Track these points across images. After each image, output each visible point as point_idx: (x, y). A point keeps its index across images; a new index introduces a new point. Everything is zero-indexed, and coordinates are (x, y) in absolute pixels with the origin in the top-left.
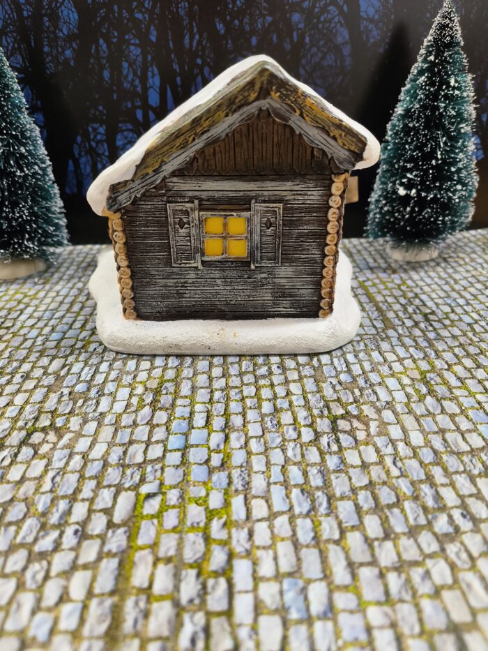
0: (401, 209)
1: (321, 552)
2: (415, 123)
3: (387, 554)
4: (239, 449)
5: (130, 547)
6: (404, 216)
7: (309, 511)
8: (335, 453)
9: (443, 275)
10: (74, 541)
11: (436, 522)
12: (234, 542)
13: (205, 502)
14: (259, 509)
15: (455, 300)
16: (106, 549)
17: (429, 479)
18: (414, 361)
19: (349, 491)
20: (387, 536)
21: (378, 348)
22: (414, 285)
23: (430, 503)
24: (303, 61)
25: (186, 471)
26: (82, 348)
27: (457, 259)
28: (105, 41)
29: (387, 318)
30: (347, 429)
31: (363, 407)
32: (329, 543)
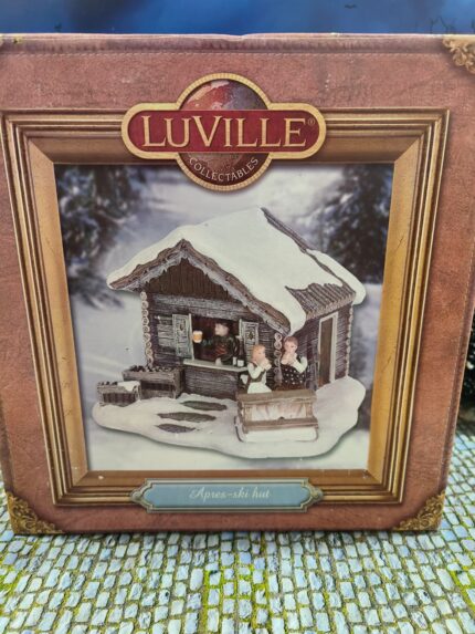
1: (329, 615)
3: (372, 618)
5: (203, 606)
7: (321, 588)
8: (339, 547)
10: (166, 601)
11: (406, 598)
12: (271, 606)
13: (250, 578)
14: (287, 585)
16: (188, 606)
17: (404, 568)
19: (349, 575)
20: (373, 606)
23: (403, 585)
25: (236, 556)
32: (334, 610)
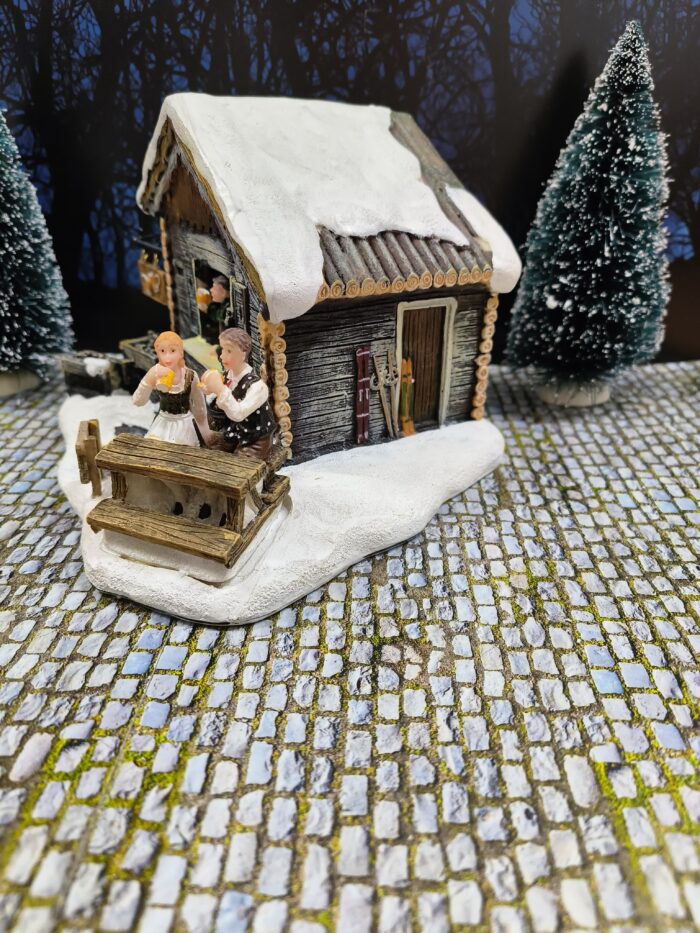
0: (550, 329)
1: (295, 853)
2: (573, 203)
3: (393, 865)
4: (225, 680)
5: (19, 819)
6: (553, 339)
7: (298, 788)
8: (365, 697)
9: (610, 430)
11: (484, 820)
12: (171, 828)
13: (148, 760)
14: (225, 777)
15: (616, 470)
17: (494, 750)
18: (526, 561)
19: (368, 760)
20: (401, 838)
21: (479, 536)
22: (561, 442)
24: (423, 105)
25: (136, 710)
26: (50, 507)
27: (637, 406)
28: (138, 67)
29: (506, 491)
30: (394, 662)
31: (429, 629)
32: (312, 842)
